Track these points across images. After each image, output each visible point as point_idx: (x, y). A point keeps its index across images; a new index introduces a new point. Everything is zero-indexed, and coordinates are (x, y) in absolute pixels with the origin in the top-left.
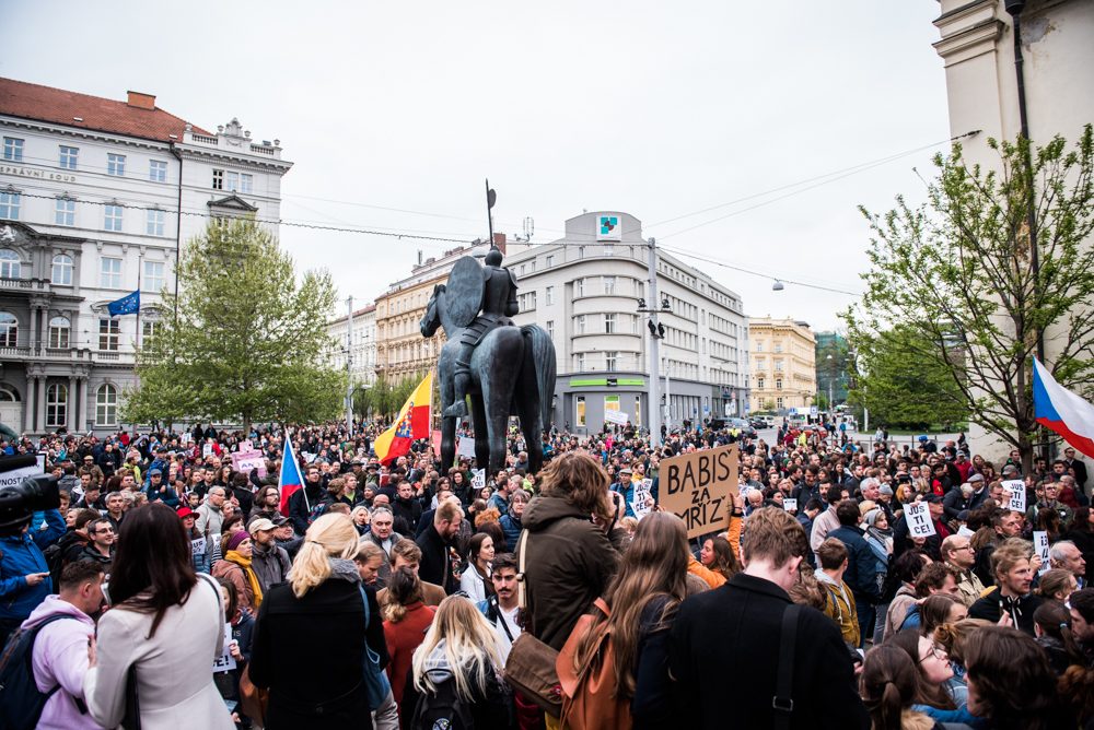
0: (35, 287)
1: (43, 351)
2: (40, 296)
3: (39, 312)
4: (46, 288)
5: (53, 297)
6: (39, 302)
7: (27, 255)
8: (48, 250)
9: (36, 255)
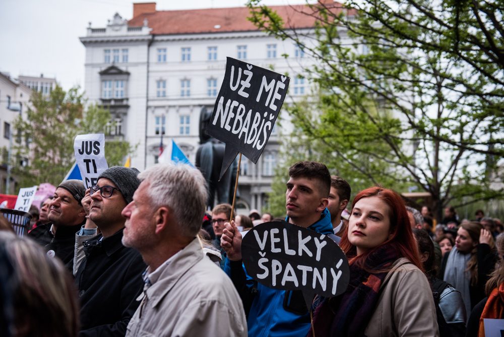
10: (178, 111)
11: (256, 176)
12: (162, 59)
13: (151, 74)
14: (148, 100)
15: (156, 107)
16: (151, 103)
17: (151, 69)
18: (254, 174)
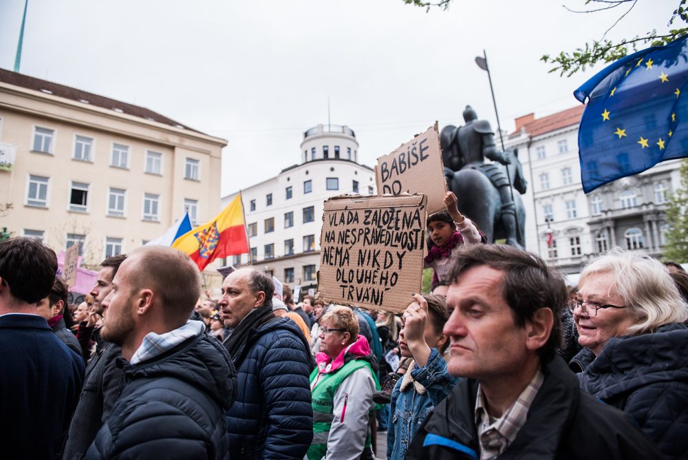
0: (644, 209)
1: (657, 248)
2: (648, 213)
3: (650, 223)
4: (651, 208)
5: (657, 213)
6: (648, 218)
7: (638, 190)
8: (651, 183)
9: (644, 189)
10: (562, 198)
11: (654, 247)
12: (542, 156)
13: (533, 171)
14: (534, 194)
15: (542, 198)
16: (537, 196)
17: (533, 166)
18: (650, 245)
